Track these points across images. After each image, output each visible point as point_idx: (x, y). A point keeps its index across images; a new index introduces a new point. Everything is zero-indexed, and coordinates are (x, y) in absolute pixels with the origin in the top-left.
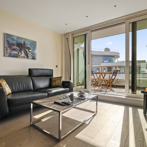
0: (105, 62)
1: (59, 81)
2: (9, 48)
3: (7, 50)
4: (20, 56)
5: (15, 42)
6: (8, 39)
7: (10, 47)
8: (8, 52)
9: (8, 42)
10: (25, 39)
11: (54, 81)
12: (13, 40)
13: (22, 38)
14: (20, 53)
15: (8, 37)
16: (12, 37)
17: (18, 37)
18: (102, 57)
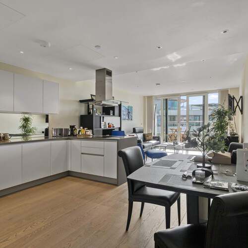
1: (151, 136)
4: (126, 119)
11: (147, 136)
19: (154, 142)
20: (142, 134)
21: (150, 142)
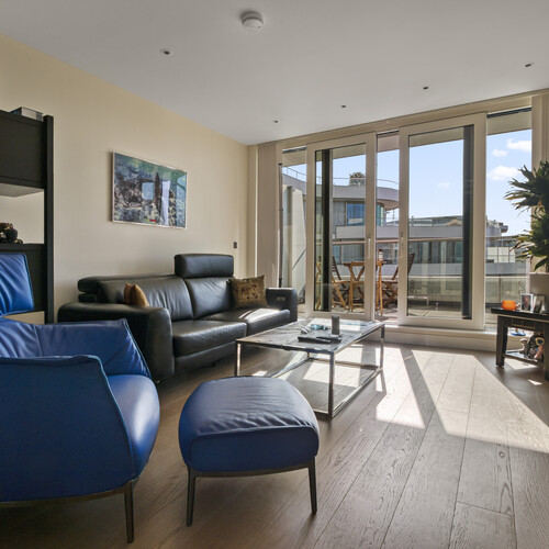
0: (351, 221)
2: (121, 196)
3: (117, 201)
4: (146, 217)
5: (136, 176)
6: (120, 168)
7: (123, 192)
8: (121, 206)
9: (120, 177)
10: (160, 167)
11: (243, 290)
12: (132, 170)
13: (152, 166)
14: (146, 208)
15: (119, 165)
16: (129, 164)
17: (144, 164)
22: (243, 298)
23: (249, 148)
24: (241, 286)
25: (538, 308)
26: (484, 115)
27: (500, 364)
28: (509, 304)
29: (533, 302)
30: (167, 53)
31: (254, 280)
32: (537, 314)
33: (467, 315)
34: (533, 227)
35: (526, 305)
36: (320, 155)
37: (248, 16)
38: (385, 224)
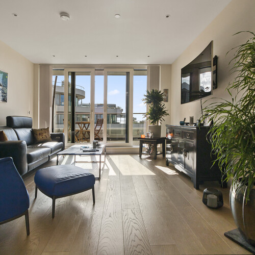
1: (46, 134)
11: (40, 134)
18: (59, 96)
19: (53, 144)
20: (28, 131)
21: (44, 145)
22: (40, 138)
23: (35, 65)
24: (38, 133)
25: (151, 137)
26: (133, 69)
27: (140, 156)
28: (143, 136)
29: (150, 135)
30: (16, 15)
31: (45, 129)
32: (151, 139)
33: (127, 141)
34: (150, 110)
35: (148, 136)
36: (70, 73)
37: (63, 14)
38: (78, 105)
